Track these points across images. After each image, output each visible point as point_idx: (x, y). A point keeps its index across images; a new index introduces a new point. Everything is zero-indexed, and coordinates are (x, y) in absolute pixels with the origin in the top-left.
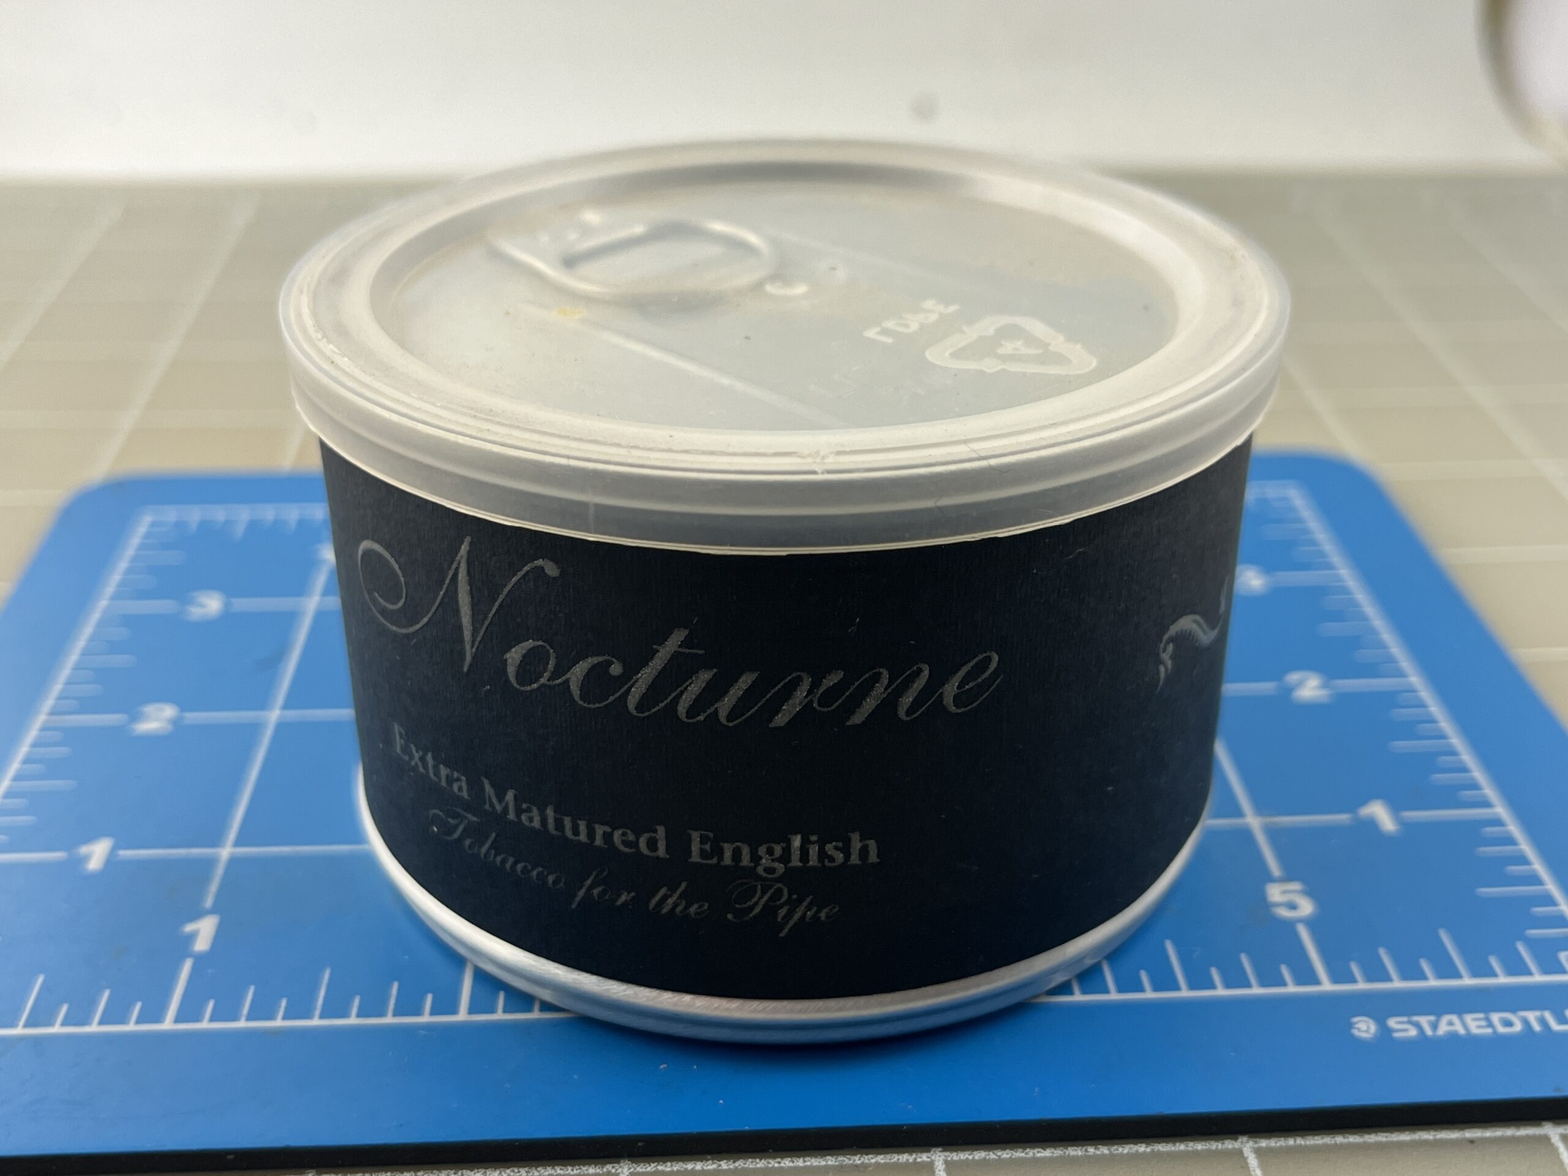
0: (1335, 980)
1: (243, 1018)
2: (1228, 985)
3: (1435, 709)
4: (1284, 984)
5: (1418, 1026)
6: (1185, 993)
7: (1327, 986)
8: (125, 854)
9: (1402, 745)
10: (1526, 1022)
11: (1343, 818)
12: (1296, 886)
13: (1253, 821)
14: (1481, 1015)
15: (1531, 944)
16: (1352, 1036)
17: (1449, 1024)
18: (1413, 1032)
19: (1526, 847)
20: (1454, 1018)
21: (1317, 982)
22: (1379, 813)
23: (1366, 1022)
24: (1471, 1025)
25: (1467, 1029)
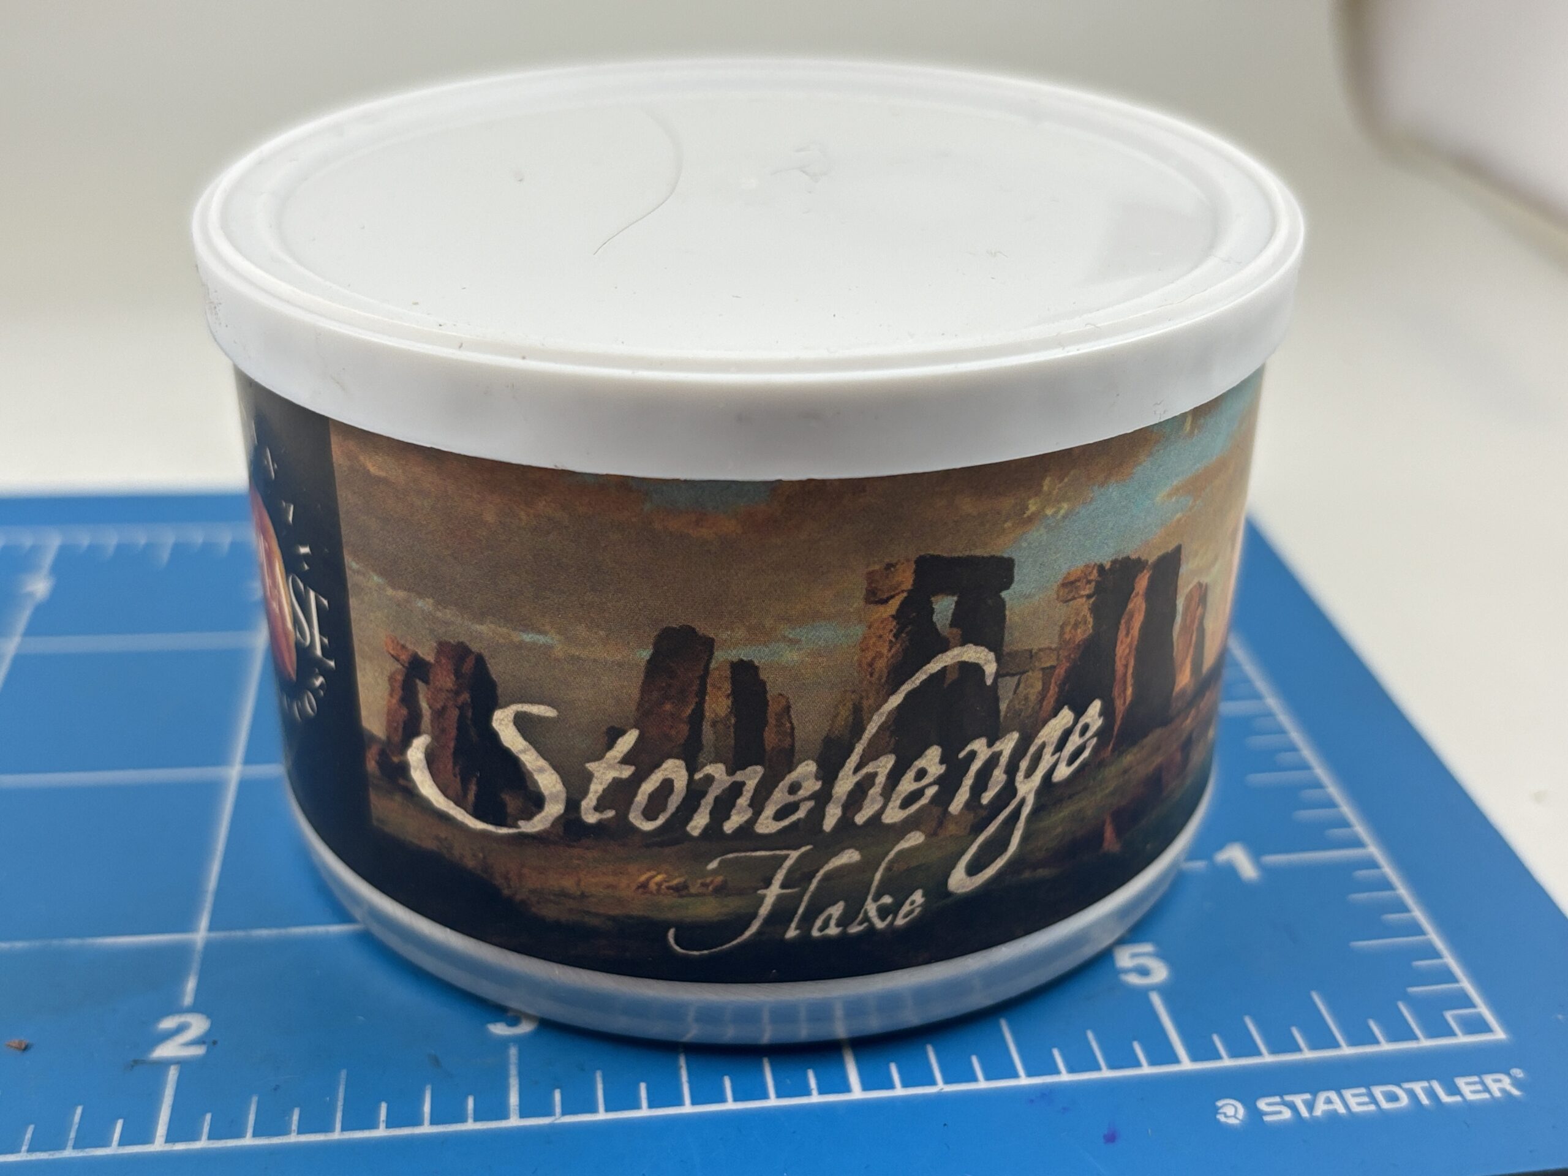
0: (1194, 1058)
2: (1071, 1070)
3: (1296, 736)
4: (1138, 1064)
5: (1292, 1107)
6: (1024, 1081)
7: (1187, 1065)
9: (1258, 779)
10: (1412, 1094)
11: (1199, 865)
12: (1148, 948)
14: (1363, 1090)
15: (1415, 1003)
16: (1218, 1121)
17: (1328, 1103)
18: (1287, 1114)
19: (1403, 892)
20: (1333, 1095)
21: (1176, 1060)
22: (1237, 856)
23: (1233, 1105)
24: (1352, 1102)
25: (1346, 1105)
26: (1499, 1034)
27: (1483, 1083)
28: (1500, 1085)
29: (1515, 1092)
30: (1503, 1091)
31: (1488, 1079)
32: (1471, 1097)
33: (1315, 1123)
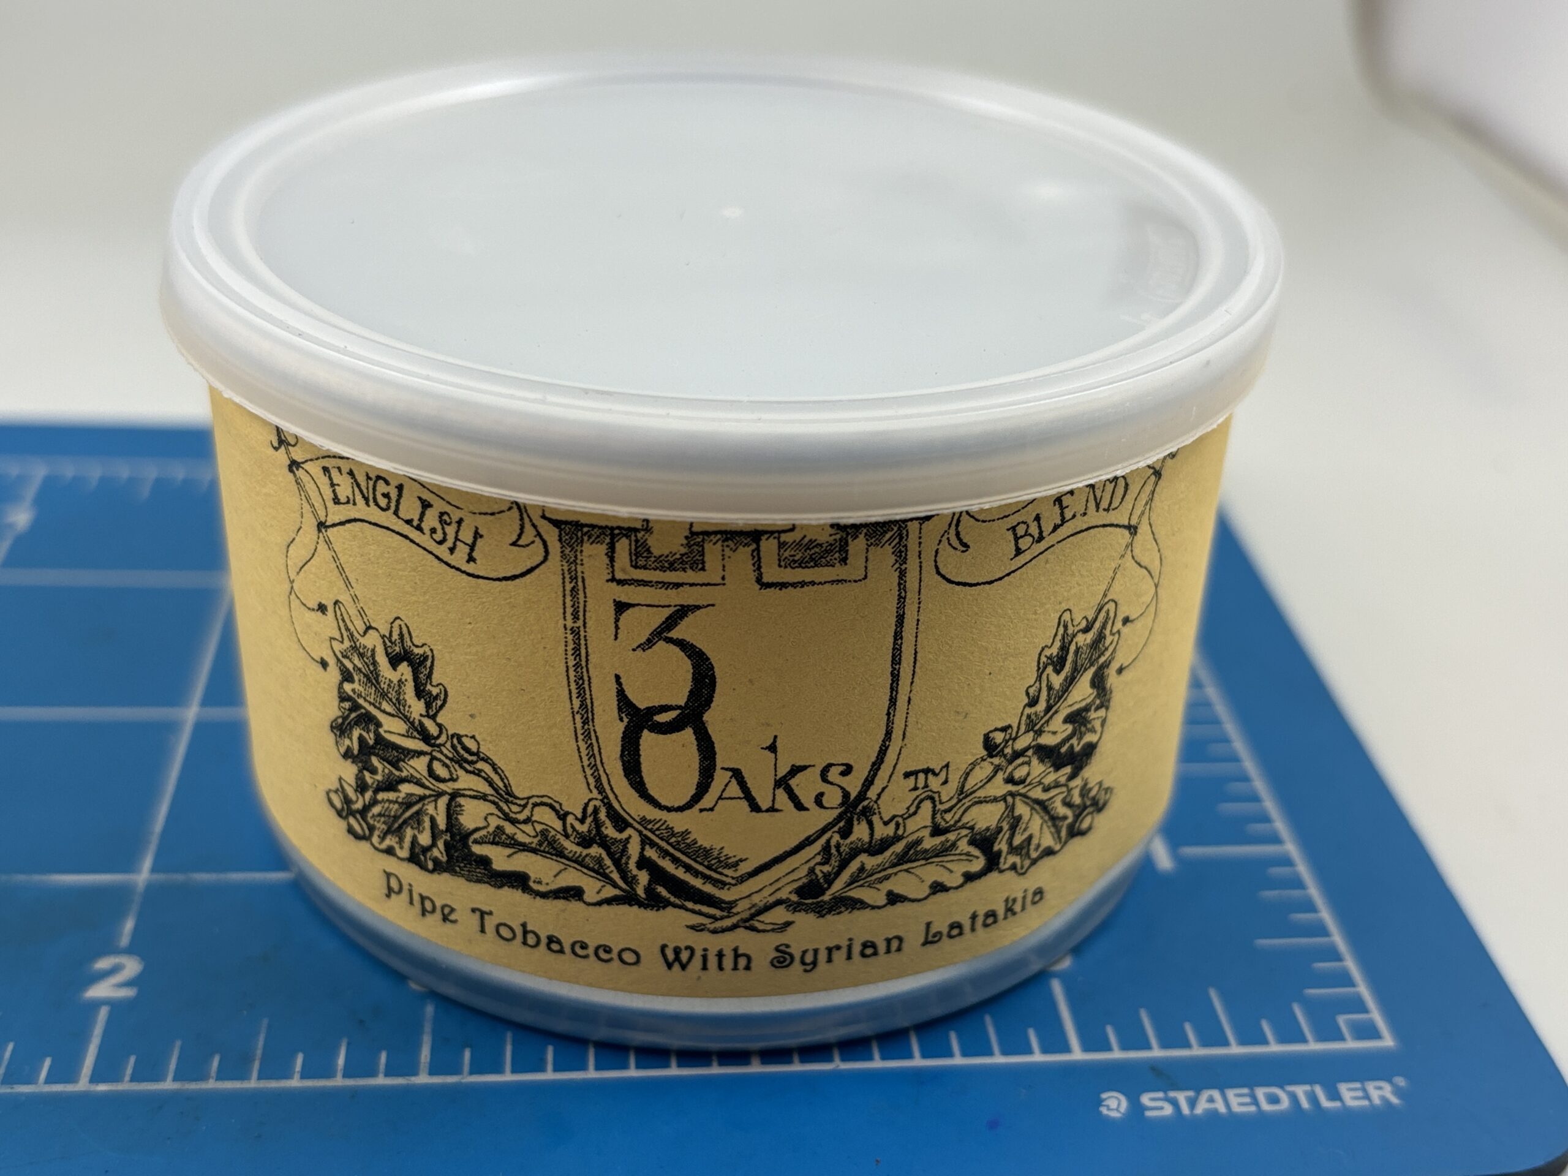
0: (1088, 1048)
2: (965, 1054)
4: (1031, 1053)
5: (1175, 1103)
7: (1079, 1055)
10: (1294, 1098)
14: (1245, 1091)
16: (1100, 1113)
17: (1211, 1102)
18: (1168, 1110)
20: (1216, 1094)
21: (1067, 1052)
23: (1116, 1098)
24: (1234, 1101)
25: (1227, 1105)
26: (1388, 1043)
27: (1364, 1090)
28: (1381, 1092)
29: (1395, 1100)
30: (1383, 1098)
31: (1371, 1086)
32: (1351, 1103)
33: (1195, 1121)
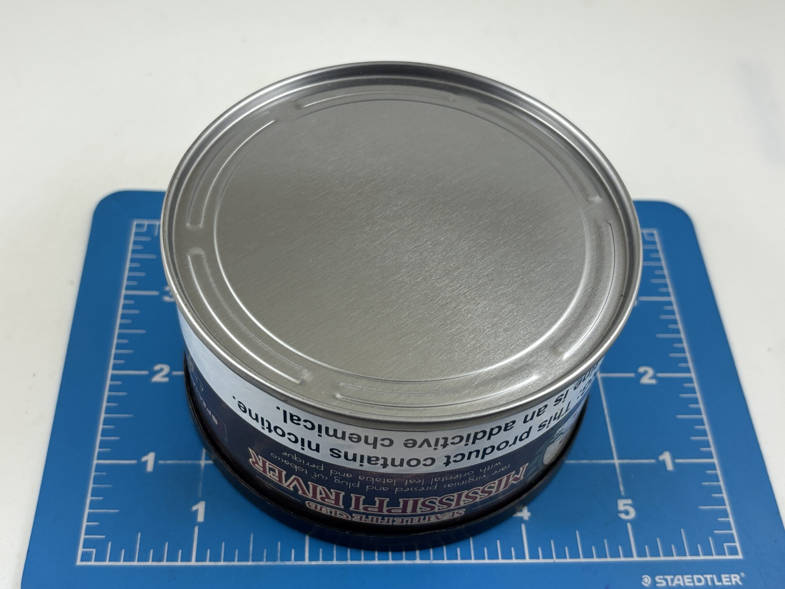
1: (222, 560)
2: (598, 557)
5: (666, 580)
6: (582, 560)
7: (636, 558)
8: (161, 462)
9: (681, 417)
10: (706, 579)
11: (653, 461)
12: (629, 501)
13: (616, 462)
14: (690, 576)
15: (715, 538)
16: (641, 584)
17: (678, 580)
18: (664, 584)
19: (722, 483)
20: (680, 577)
21: (632, 556)
22: (666, 457)
23: (647, 577)
24: (686, 580)
25: (684, 583)
26: (740, 556)
27: (730, 578)
29: (740, 583)
30: (736, 582)
31: (733, 576)
32: (725, 583)
